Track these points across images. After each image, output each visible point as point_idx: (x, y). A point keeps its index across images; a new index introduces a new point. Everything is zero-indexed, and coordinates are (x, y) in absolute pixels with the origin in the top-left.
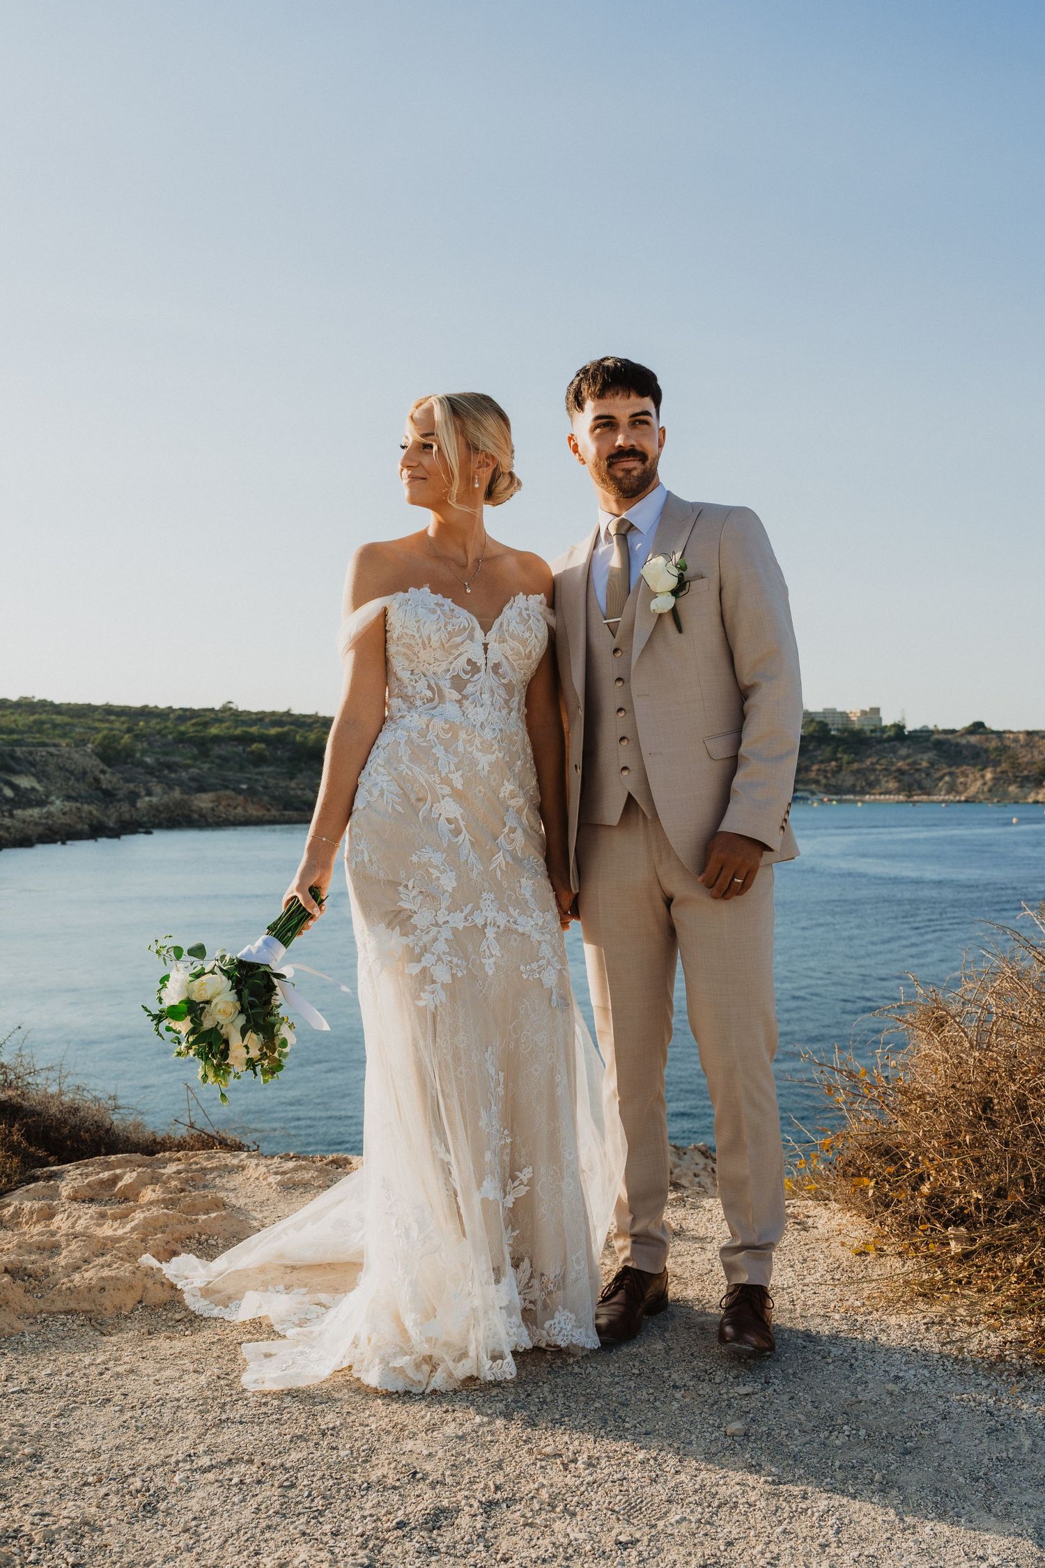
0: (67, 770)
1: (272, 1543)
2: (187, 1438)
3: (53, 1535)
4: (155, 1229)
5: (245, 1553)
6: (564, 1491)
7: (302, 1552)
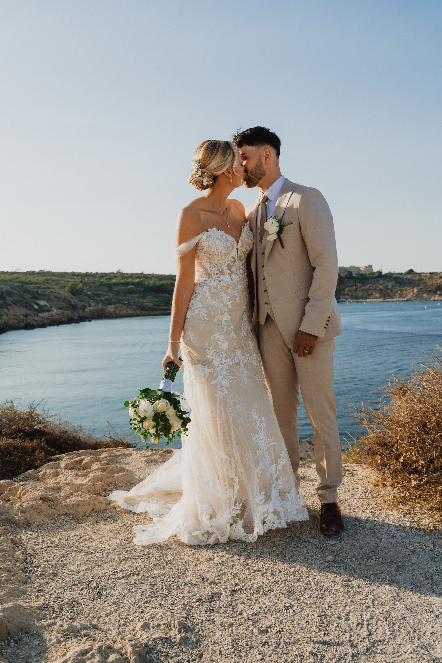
0: (58, 298)
1: (148, 608)
2: (113, 565)
3: (62, 606)
4: (98, 480)
5: (138, 613)
6: (262, 586)
7: (160, 612)
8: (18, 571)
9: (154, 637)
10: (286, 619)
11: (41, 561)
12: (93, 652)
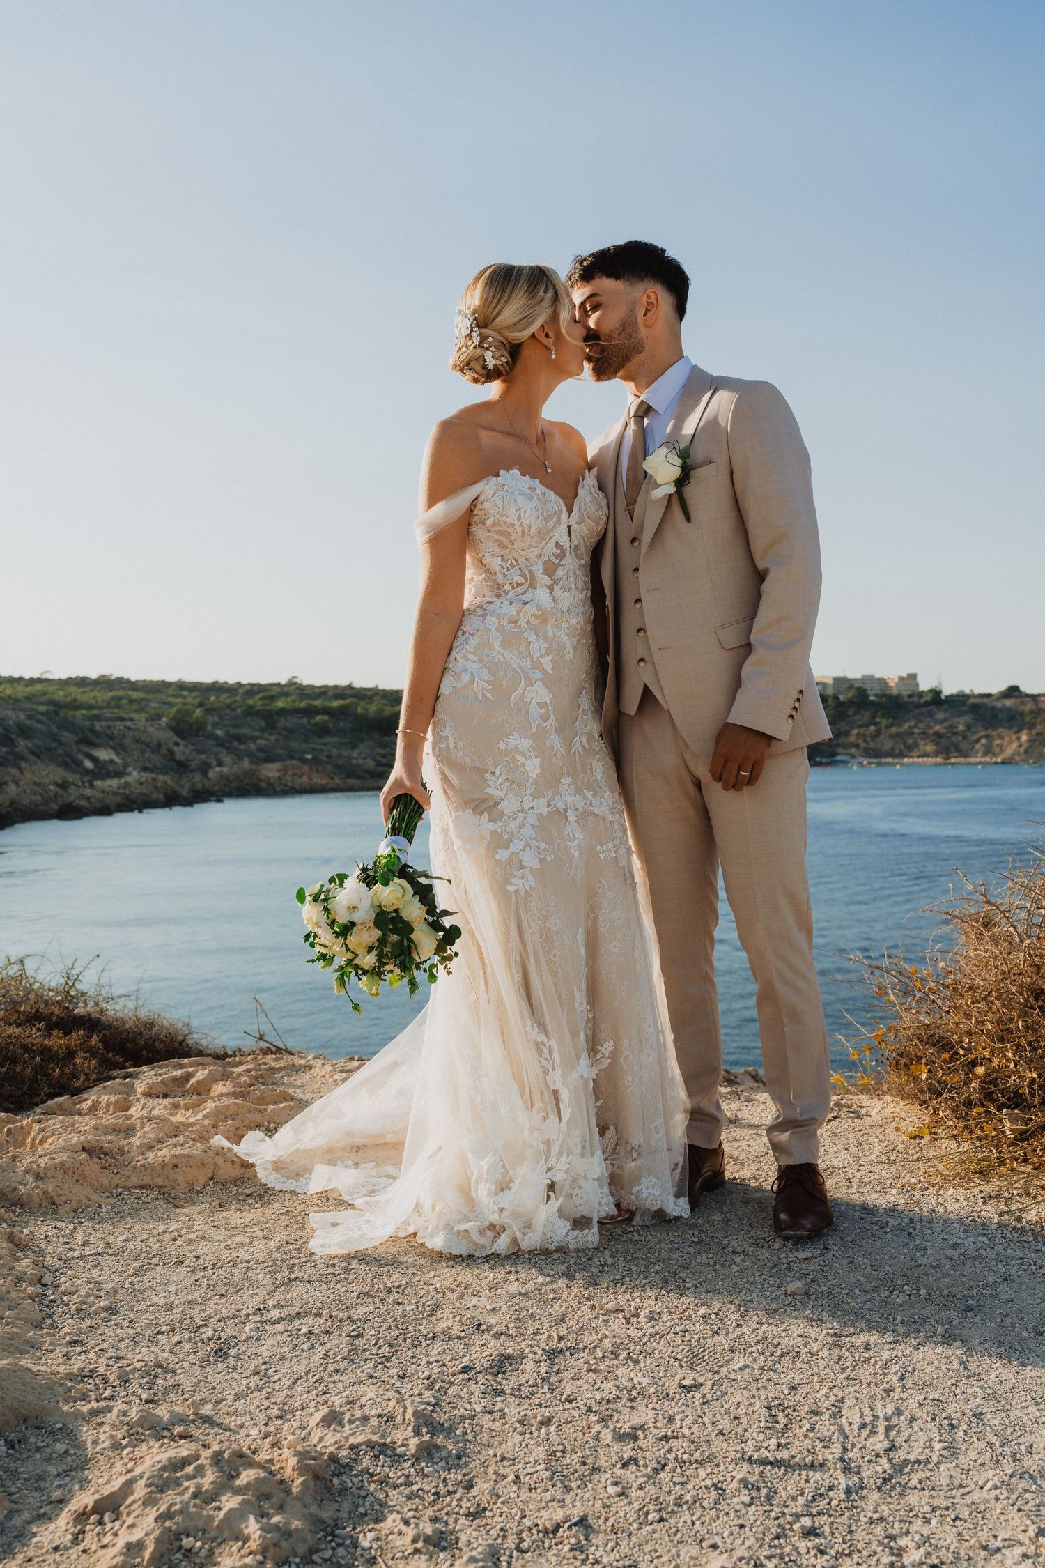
0: (143, 743)
1: (340, 1385)
2: (257, 1294)
3: (128, 1375)
4: (225, 1116)
5: (314, 1392)
6: (626, 1342)
7: (370, 1391)
8: (23, 1299)
9: (352, 1441)
10: (683, 1412)
11: (79, 1282)
12: (199, 1462)
